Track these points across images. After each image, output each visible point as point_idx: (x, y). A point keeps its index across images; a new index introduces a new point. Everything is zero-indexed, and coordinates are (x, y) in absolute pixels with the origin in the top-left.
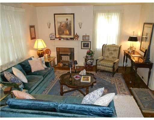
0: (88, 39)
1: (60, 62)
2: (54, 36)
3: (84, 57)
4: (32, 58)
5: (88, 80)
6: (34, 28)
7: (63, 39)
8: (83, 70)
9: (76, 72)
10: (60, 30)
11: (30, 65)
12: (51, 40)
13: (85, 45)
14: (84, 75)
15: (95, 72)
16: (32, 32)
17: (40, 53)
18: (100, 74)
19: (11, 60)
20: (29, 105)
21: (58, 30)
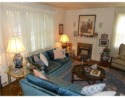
0: (106, 38)
1: (79, 55)
2: (77, 33)
3: (100, 54)
4: (57, 48)
5: (97, 74)
6: (62, 26)
7: (84, 36)
8: (94, 64)
9: (88, 65)
10: (82, 28)
11: (53, 54)
12: (74, 36)
13: (103, 43)
14: (95, 68)
15: (109, 69)
16: (60, 29)
17: (64, 46)
18: (113, 71)
19: (42, 48)
20: (39, 82)
21: (81, 29)
